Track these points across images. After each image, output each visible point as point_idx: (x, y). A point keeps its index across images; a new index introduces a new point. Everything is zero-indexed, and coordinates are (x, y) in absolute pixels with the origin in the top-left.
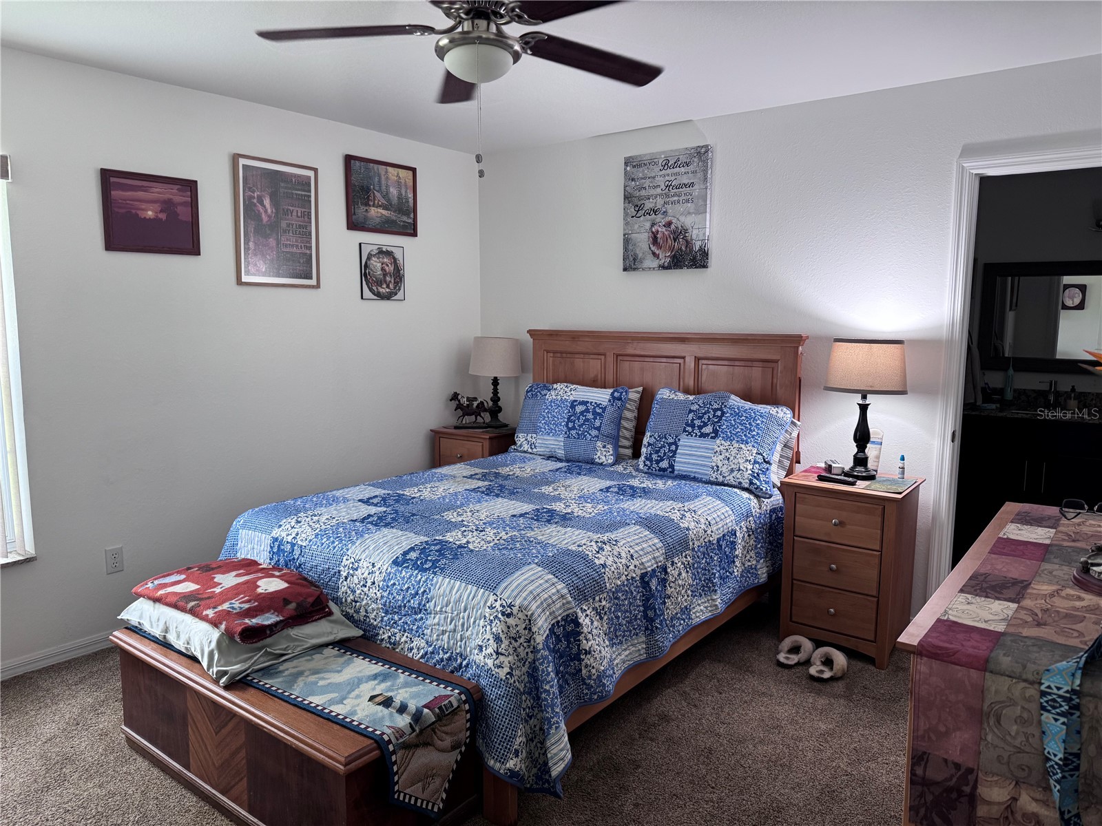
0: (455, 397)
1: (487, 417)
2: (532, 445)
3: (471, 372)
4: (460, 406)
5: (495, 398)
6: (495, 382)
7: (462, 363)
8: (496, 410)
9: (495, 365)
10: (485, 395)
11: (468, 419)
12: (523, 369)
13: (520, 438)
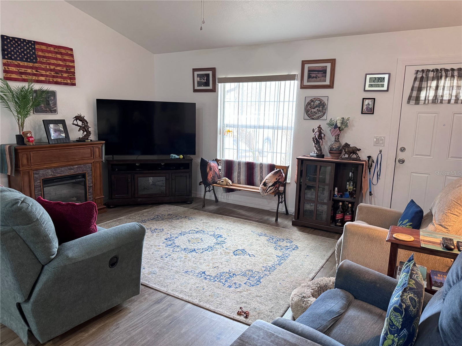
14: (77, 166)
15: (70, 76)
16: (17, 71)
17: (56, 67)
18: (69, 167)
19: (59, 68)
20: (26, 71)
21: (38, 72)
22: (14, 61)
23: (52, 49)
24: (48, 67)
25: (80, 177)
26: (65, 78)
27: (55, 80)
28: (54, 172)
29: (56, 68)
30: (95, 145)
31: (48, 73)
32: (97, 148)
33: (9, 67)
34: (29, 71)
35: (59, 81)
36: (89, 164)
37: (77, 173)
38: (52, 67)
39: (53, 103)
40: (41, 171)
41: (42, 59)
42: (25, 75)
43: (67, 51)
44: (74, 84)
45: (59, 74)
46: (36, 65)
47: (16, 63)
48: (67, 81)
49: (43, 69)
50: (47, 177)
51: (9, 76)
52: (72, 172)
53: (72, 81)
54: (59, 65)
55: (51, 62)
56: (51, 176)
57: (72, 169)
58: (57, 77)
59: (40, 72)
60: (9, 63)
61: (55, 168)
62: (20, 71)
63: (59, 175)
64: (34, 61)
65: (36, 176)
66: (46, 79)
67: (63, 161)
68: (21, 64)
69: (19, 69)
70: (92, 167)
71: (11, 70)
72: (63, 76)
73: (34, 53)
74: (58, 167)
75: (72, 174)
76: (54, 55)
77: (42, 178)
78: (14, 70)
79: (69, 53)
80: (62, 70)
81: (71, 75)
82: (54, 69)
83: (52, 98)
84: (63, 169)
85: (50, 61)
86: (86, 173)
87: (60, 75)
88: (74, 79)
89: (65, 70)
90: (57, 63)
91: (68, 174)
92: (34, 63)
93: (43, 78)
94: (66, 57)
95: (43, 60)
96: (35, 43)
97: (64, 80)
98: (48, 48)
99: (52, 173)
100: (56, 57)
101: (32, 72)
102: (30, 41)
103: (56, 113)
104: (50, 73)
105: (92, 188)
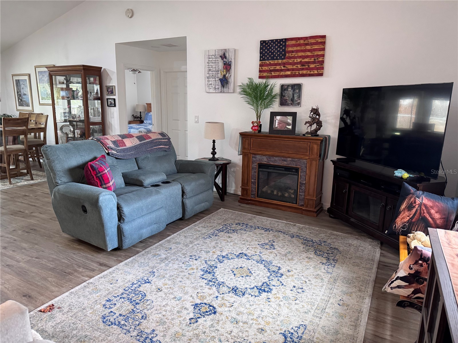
0: (133, 115)
1: (139, 119)
2: (147, 122)
3: (136, 110)
4: (134, 117)
5: (141, 116)
6: (140, 112)
7: (134, 109)
8: (141, 118)
9: (140, 109)
10: (139, 115)
11: (135, 119)
12: (146, 110)
13: (145, 121)
14: (290, 159)
15: (317, 67)
16: (269, 69)
17: (303, 59)
18: (282, 158)
19: (306, 60)
20: (275, 68)
21: (285, 67)
22: (267, 61)
23: (302, 42)
24: (295, 61)
25: (294, 170)
26: (312, 69)
27: (301, 72)
28: (268, 160)
29: (303, 61)
30: (313, 141)
31: (294, 67)
32: (316, 144)
33: (263, 67)
34: (278, 67)
35: (305, 73)
36: (304, 160)
37: (290, 166)
38: (299, 60)
39: (297, 96)
40: (258, 156)
41: (290, 54)
42: (274, 72)
43: (317, 40)
44: (321, 75)
45: (305, 66)
46: (285, 61)
47: (268, 63)
48: (314, 72)
49: (290, 64)
50: (263, 163)
51: (262, 75)
52: (285, 164)
53: (319, 71)
54: (307, 57)
55: (299, 55)
56: (266, 163)
57: (285, 161)
58: (303, 69)
59: (287, 67)
60: (263, 63)
61: (269, 156)
62: (271, 69)
63: (272, 163)
64: (283, 57)
65: (254, 159)
66: (291, 73)
67: (277, 151)
68: (272, 63)
69: (269, 67)
70: (306, 164)
71: (263, 69)
72: (310, 67)
73: (284, 50)
74: (273, 156)
75: (285, 165)
76: (303, 47)
77: (258, 162)
78: (267, 69)
79: (320, 41)
80: (310, 61)
81: (319, 64)
82: (301, 61)
83: (297, 91)
84: (276, 159)
85: (297, 54)
86: (299, 168)
87: (307, 67)
88: (323, 68)
89: (313, 60)
90: (306, 55)
91: (281, 165)
92: (283, 59)
93: (289, 73)
94: (315, 47)
95: (292, 55)
96: (287, 40)
97: (310, 72)
98: (297, 42)
99: (267, 160)
100: (305, 49)
101: (280, 68)
102: (281, 40)
103: (300, 106)
104: (296, 67)
105: (304, 185)
